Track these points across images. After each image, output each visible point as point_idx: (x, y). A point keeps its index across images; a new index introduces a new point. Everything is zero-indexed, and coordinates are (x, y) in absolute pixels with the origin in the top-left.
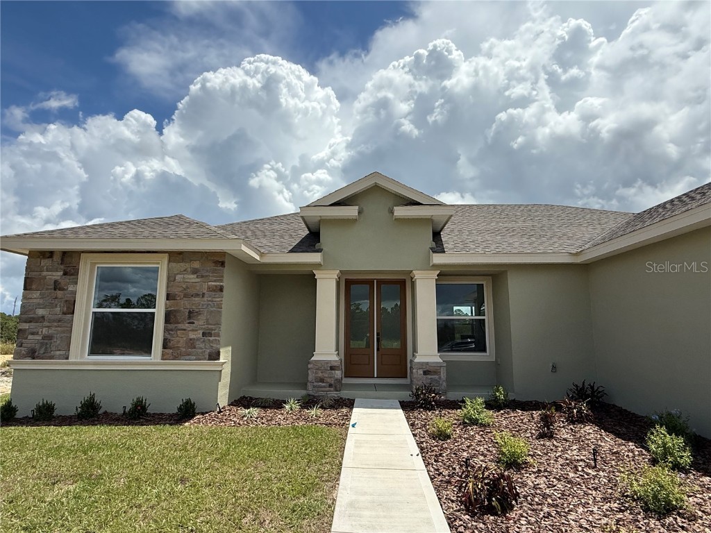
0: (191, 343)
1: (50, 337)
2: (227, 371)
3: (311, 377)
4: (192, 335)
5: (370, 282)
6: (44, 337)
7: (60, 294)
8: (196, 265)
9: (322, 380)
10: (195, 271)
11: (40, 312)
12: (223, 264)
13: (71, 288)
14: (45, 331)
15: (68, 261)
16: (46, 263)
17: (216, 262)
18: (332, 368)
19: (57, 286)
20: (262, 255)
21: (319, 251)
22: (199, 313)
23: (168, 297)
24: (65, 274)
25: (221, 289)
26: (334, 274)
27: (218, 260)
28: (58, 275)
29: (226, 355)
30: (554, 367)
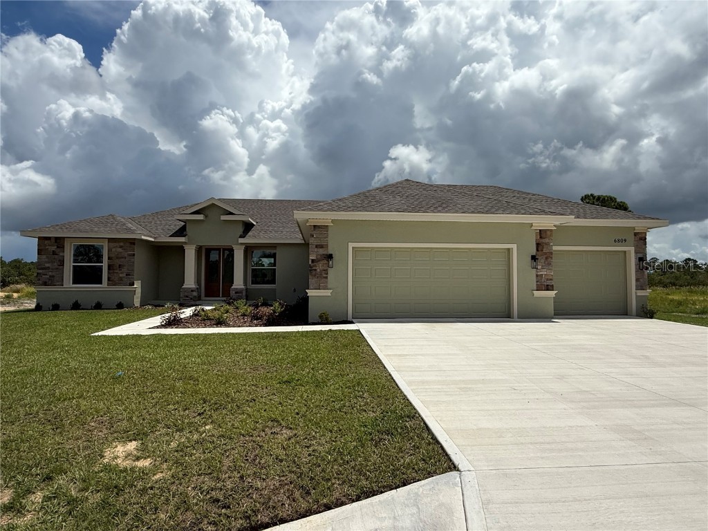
0: (121, 279)
1: (53, 276)
2: (139, 292)
3: (181, 295)
4: (121, 275)
5: (219, 250)
6: (50, 276)
7: (56, 256)
8: (122, 244)
9: (187, 297)
10: (121, 247)
11: (47, 265)
12: (134, 244)
13: (61, 254)
14: (50, 273)
15: (59, 242)
16: (46, 242)
17: (131, 243)
18: (192, 291)
19: (54, 253)
20: (155, 238)
21: (184, 236)
22: (124, 266)
23: (109, 258)
24: (58, 247)
25: (134, 255)
26: (194, 247)
27: (133, 242)
28: (54, 248)
29: (137, 285)
30: (295, 289)
